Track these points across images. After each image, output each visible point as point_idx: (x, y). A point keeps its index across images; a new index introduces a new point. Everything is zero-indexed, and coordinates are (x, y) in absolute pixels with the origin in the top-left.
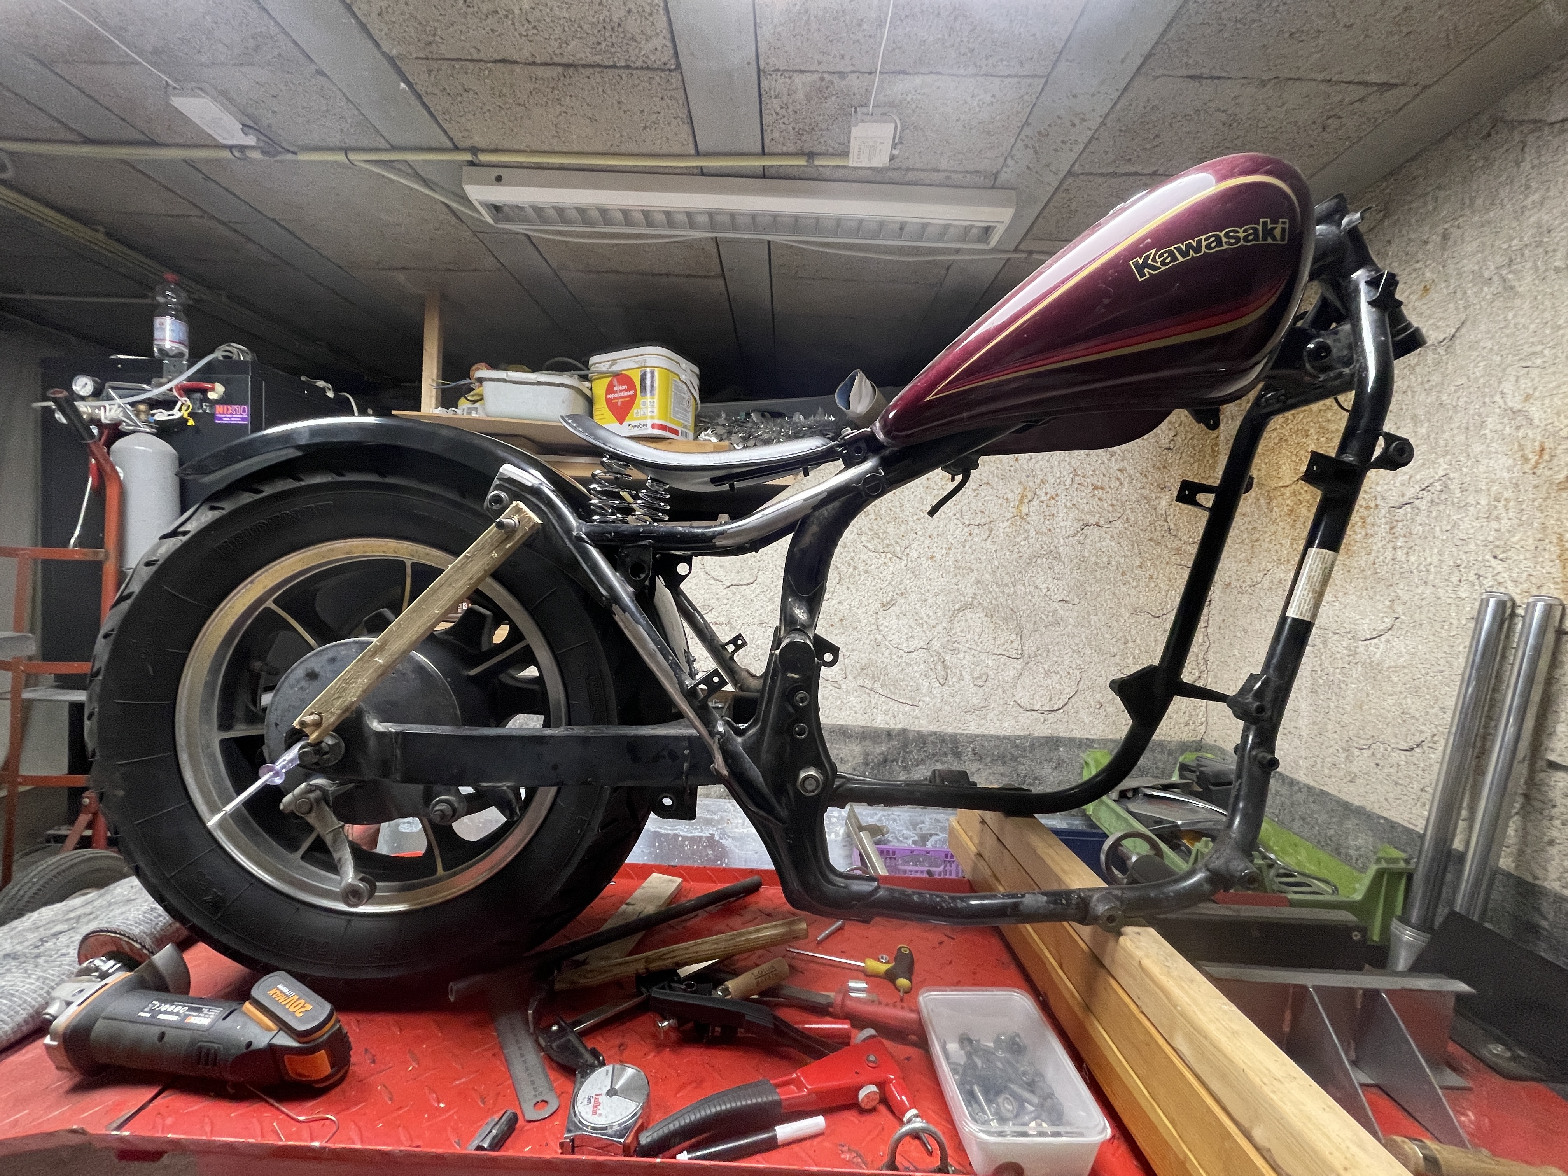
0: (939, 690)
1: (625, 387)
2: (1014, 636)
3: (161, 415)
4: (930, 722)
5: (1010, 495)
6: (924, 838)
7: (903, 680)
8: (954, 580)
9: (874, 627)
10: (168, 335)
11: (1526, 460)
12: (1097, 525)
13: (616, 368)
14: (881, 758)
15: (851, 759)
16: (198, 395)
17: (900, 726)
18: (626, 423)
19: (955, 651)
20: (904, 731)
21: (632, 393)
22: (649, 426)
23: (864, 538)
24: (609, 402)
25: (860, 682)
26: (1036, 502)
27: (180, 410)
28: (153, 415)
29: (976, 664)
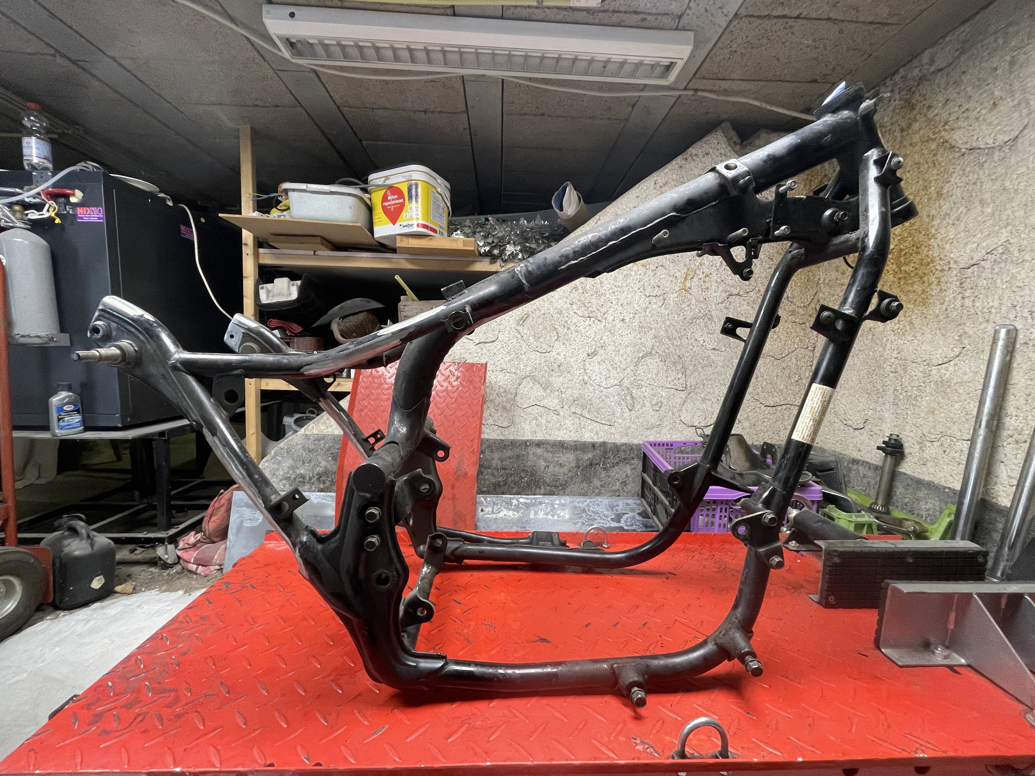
0: (628, 414)
1: (396, 197)
2: (680, 375)
3: (34, 215)
4: (622, 437)
5: (678, 274)
6: (618, 518)
7: (604, 408)
8: (639, 336)
9: (582, 371)
10: (34, 152)
12: (738, 295)
13: (388, 182)
14: (588, 462)
15: (567, 464)
16: (62, 200)
17: (601, 440)
18: (398, 224)
19: (639, 387)
20: (604, 443)
21: (401, 201)
22: (415, 226)
23: (575, 307)
24: (384, 208)
25: (573, 410)
26: (695, 279)
27: (48, 211)
28: (27, 215)
29: (654, 395)
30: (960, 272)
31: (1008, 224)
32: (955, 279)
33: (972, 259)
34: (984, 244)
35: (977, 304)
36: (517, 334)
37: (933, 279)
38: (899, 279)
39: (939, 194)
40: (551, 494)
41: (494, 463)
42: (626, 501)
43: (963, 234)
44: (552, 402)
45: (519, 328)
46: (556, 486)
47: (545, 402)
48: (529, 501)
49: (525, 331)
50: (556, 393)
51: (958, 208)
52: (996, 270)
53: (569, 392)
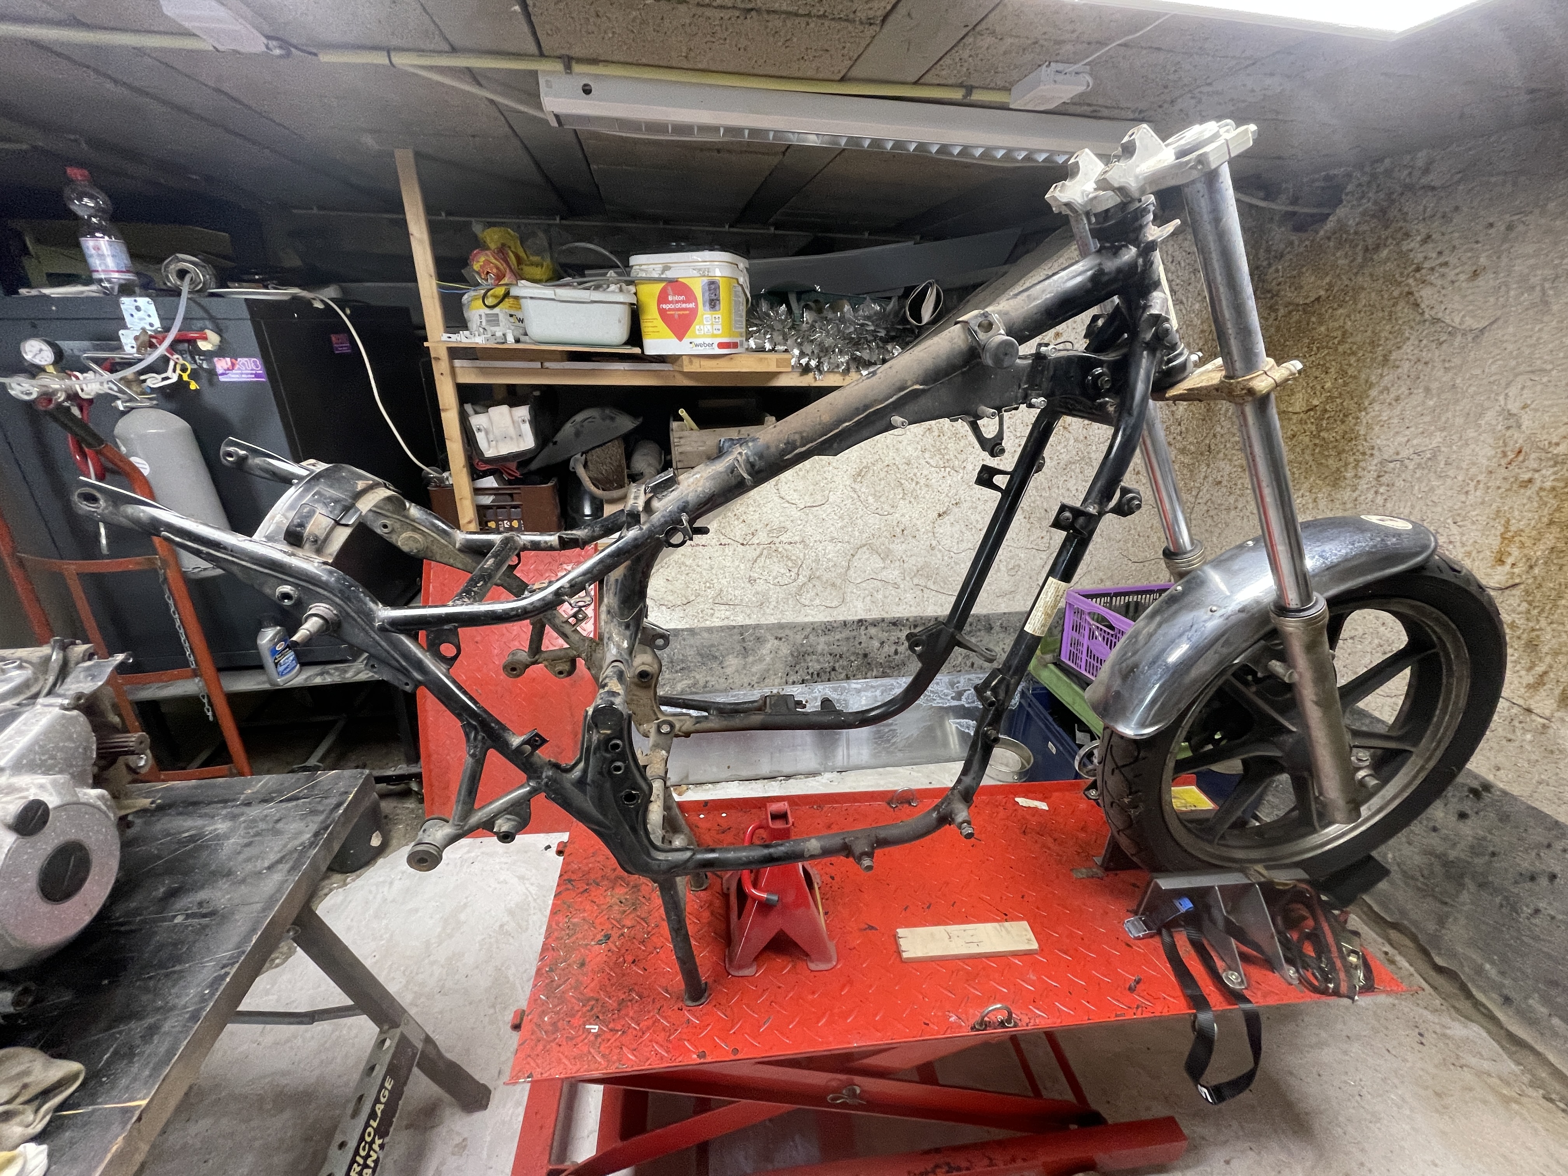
1: (682, 298)
2: (1044, 533)
3: (156, 381)
6: (959, 695)
9: (931, 534)
11: (1505, 455)
13: (669, 274)
18: (686, 340)
21: (692, 305)
22: (715, 346)
23: (927, 455)
24: (663, 313)
25: (916, 581)
27: (174, 371)
29: (1011, 558)
30: (1381, 463)
31: (1443, 429)
32: (1374, 468)
33: (1398, 454)
34: (1415, 442)
35: (1389, 505)
36: (852, 494)
37: (1351, 459)
38: (1315, 445)
39: (1386, 359)
40: (884, 675)
41: (820, 648)
42: (968, 676)
43: (1396, 421)
44: (893, 574)
45: (857, 486)
46: (890, 667)
47: (883, 575)
48: (859, 686)
49: (863, 490)
50: (897, 564)
51: (1400, 386)
52: (1418, 475)
53: (913, 561)
